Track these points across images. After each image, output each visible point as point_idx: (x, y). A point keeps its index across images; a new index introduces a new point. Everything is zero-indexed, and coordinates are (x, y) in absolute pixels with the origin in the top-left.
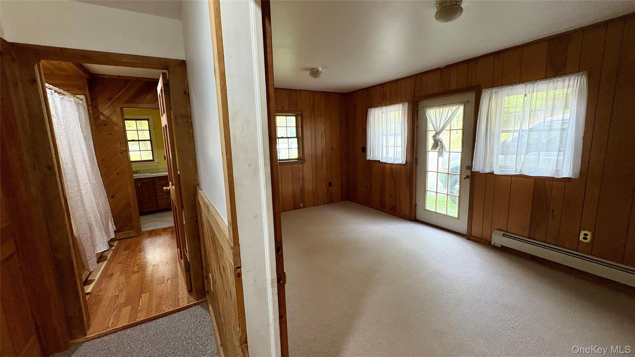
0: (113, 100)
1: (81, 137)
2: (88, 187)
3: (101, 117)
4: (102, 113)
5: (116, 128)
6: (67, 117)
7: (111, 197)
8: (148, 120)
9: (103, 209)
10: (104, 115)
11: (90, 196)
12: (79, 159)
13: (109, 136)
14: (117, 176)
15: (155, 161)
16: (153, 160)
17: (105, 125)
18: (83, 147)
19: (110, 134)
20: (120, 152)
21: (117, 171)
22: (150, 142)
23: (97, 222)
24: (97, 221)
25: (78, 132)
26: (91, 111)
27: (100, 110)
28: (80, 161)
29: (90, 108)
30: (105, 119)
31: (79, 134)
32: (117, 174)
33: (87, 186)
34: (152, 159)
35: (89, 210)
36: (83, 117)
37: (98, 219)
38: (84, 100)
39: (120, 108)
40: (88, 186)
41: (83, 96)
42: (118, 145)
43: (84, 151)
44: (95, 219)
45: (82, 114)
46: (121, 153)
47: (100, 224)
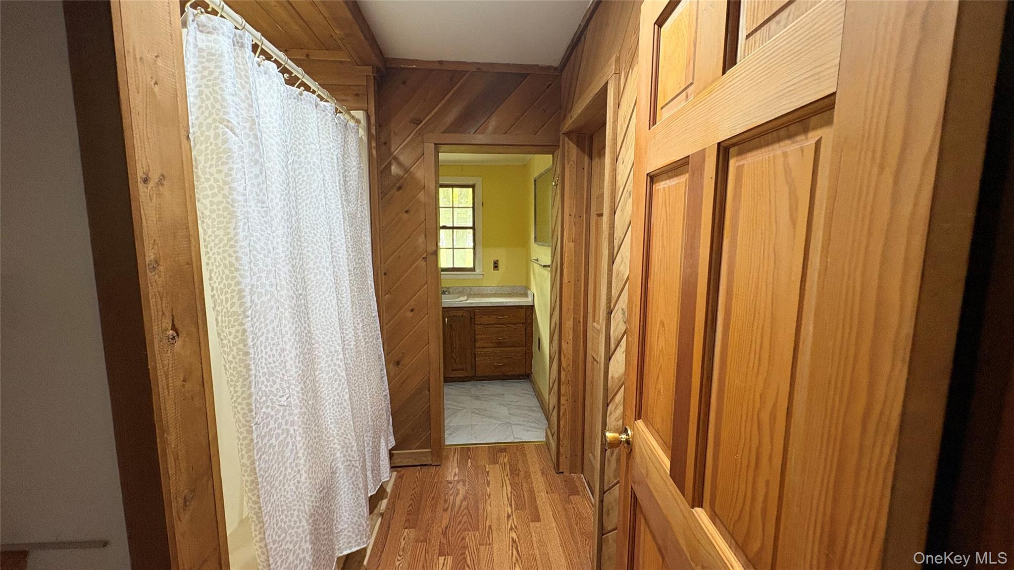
0: (421, 125)
1: (338, 215)
2: (338, 362)
3: (393, 168)
4: (395, 159)
5: (422, 196)
6: (307, 152)
7: (394, 364)
8: (473, 187)
9: (371, 408)
10: (400, 164)
11: (340, 389)
12: (325, 278)
13: (406, 215)
14: (412, 314)
15: (478, 271)
16: (473, 269)
17: (400, 188)
18: (339, 243)
19: (406, 212)
20: (424, 256)
21: (412, 303)
22: (471, 231)
23: (349, 465)
24: (349, 463)
25: (333, 201)
26: (374, 152)
27: (393, 150)
28: (326, 285)
29: (374, 144)
30: (401, 173)
31: (333, 206)
32: (412, 310)
33: (334, 359)
34: (472, 266)
35: (333, 429)
36: (355, 164)
37: (353, 457)
38: (363, 122)
39: (435, 144)
40: (338, 359)
41: (361, 111)
42: (421, 239)
43: (340, 255)
44: (345, 456)
45: (353, 157)
46: (423, 258)
47: (357, 470)
